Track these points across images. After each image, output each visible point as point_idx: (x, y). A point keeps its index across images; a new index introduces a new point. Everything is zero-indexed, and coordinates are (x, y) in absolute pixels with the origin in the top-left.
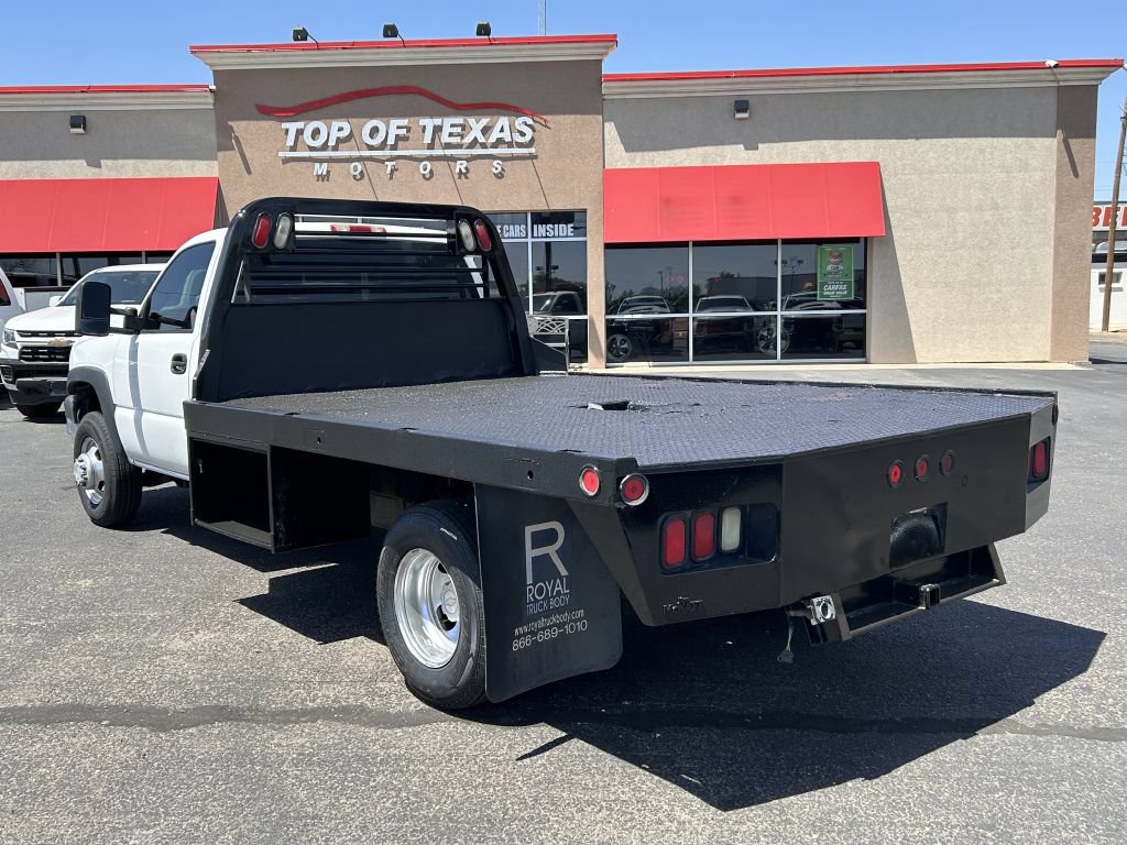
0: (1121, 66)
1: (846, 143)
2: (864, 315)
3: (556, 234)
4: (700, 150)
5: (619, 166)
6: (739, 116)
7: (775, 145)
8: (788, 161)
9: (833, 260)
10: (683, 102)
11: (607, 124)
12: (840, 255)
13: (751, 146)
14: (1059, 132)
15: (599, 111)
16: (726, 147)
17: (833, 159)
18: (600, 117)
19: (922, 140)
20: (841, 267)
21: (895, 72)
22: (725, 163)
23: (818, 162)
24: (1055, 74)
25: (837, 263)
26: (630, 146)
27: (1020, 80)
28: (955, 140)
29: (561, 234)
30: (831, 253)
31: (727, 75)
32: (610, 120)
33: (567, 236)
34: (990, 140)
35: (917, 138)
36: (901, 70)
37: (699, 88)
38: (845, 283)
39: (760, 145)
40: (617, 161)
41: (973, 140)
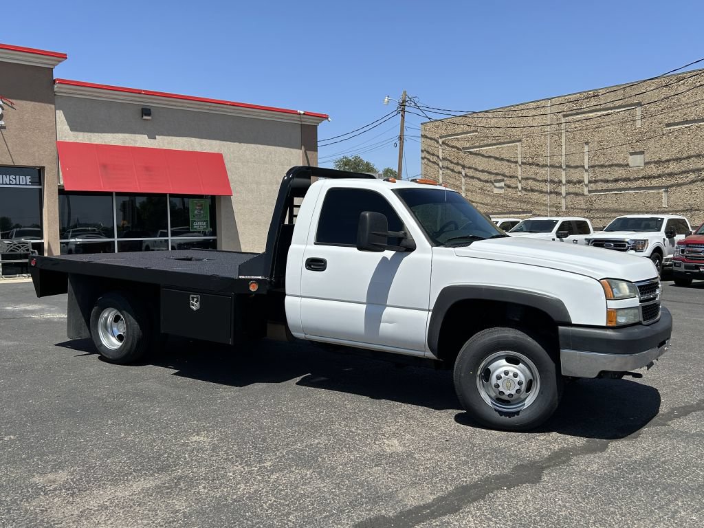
0: (327, 118)
1: (205, 141)
2: (216, 239)
3: (18, 183)
4: (121, 136)
5: (67, 140)
6: (145, 117)
7: (165, 137)
8: (174, 148)
9: (198, 208)
10: (110, 104)
11: (57, 111)
12: (201, 205)
13: (152, 136)
14: (303, 147)
15: (53, 103)
16: (137, 135)
17: (198, 149)
18: (53, 106)
19: (243, 144)
20: (202, 212)
21: (230, 105)
22: (137, 145)
23: (191, 150)
24: (300, 118)
25: (200, 210)
26: (74, 128)
27: (286, 119)
28: (258, 145)
29: (21, 183)
30: (196, 204)
31: (139, 92)
32: (59, 109)
33: (26, 185)
34: (274, 147)
35: (240, 143)
36: (233, 104)
37: (120, 97)
38: (205, 221)
39: (157, 137)
40: (65, 137)
41: (266, 146)
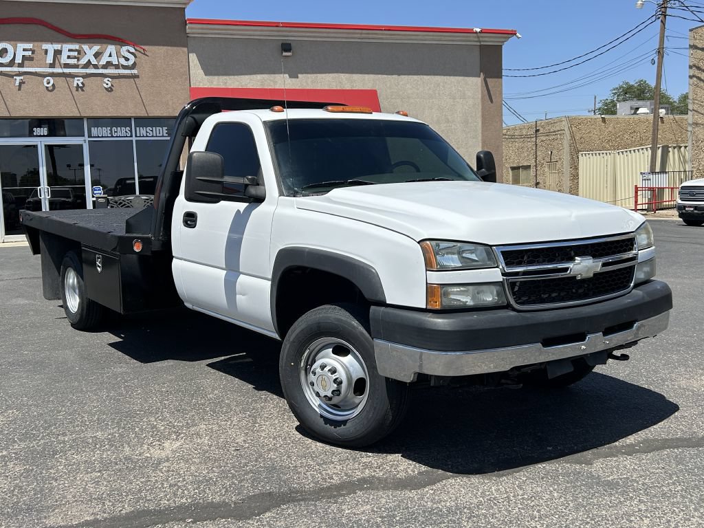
0: (515, 34)
1: (356, 77)
3: (155, 135)
4: (259, 77)
5: (202, 86)
6: (285, 54)
7: (309, 75)
8: (319, 87)
10: (247, 42)
11: (191, 55)
13: (294, 75)
14: (482, 74)
15: (185, 45)
16: (277, 75)
17: (348, 87)
18: (185, 49)
19: (402, 76)
21: (385, 30)
22: (277, 87)
23: (339, 88)
24: (478, 37)
26: (208, 72)
27: (458, 39)
28: (422, 76)
29: (158, 135)
31: (276, 25)
32: (193, 52)
33: (163, 136)
34: (442, 77)
35: (399, 75)
36: (389, 29)
37: (256, 33)
39: (299, 75)
40: (200, 82)
41: (433, 77)
